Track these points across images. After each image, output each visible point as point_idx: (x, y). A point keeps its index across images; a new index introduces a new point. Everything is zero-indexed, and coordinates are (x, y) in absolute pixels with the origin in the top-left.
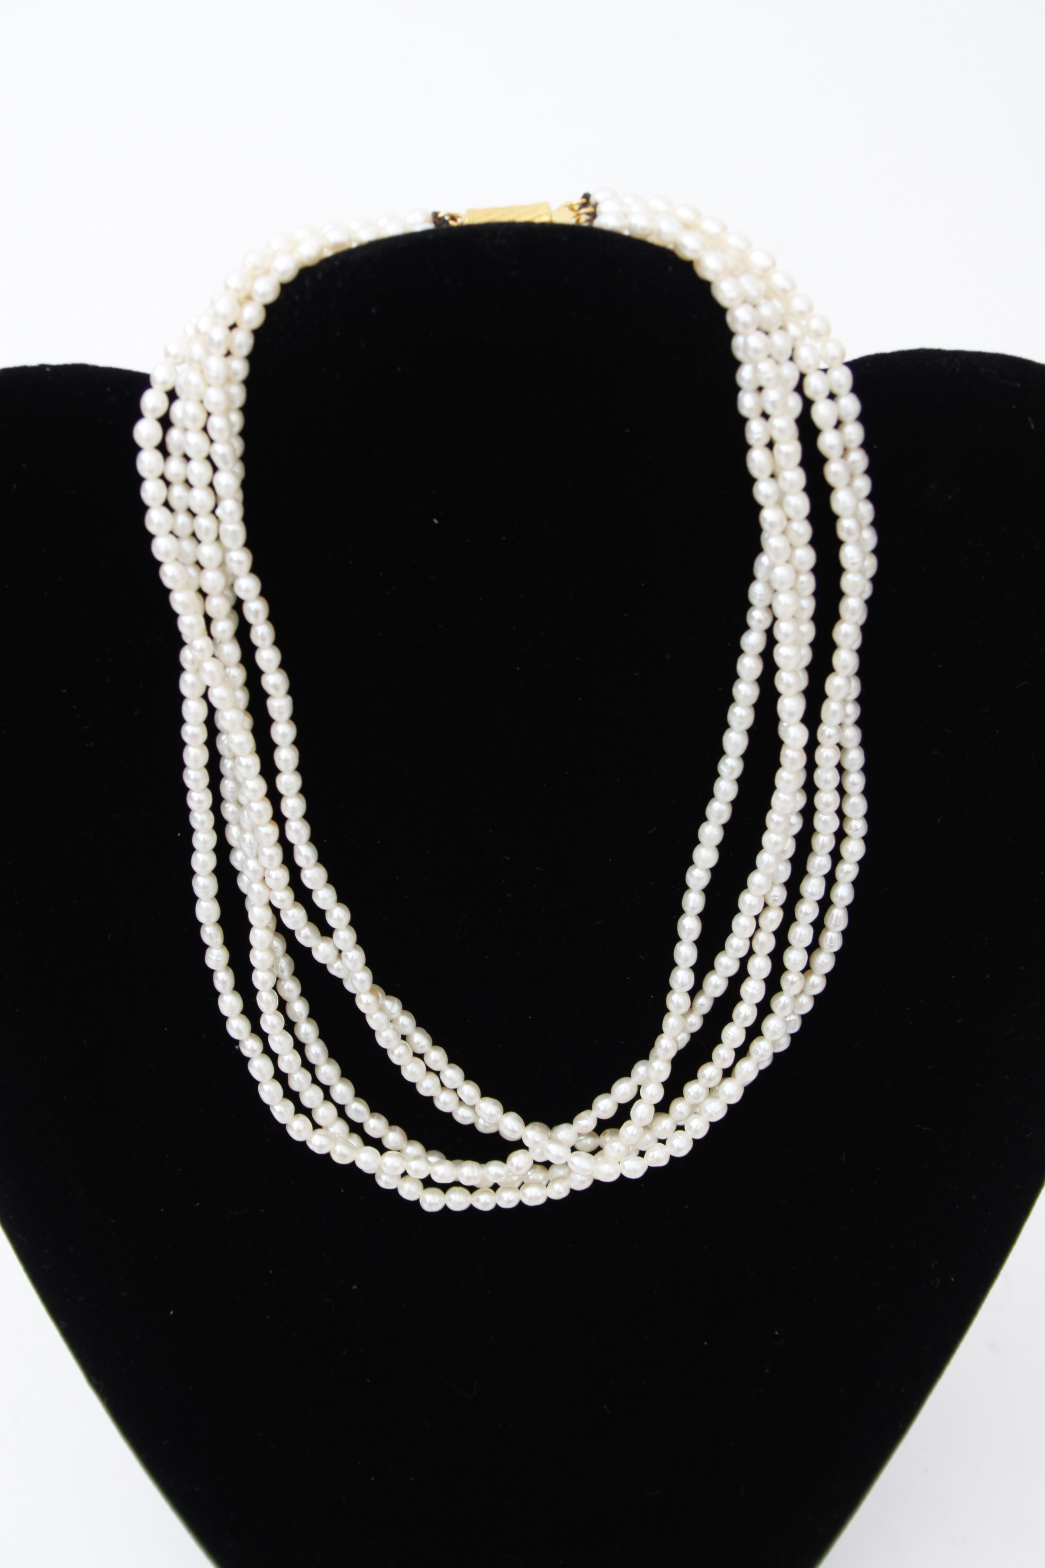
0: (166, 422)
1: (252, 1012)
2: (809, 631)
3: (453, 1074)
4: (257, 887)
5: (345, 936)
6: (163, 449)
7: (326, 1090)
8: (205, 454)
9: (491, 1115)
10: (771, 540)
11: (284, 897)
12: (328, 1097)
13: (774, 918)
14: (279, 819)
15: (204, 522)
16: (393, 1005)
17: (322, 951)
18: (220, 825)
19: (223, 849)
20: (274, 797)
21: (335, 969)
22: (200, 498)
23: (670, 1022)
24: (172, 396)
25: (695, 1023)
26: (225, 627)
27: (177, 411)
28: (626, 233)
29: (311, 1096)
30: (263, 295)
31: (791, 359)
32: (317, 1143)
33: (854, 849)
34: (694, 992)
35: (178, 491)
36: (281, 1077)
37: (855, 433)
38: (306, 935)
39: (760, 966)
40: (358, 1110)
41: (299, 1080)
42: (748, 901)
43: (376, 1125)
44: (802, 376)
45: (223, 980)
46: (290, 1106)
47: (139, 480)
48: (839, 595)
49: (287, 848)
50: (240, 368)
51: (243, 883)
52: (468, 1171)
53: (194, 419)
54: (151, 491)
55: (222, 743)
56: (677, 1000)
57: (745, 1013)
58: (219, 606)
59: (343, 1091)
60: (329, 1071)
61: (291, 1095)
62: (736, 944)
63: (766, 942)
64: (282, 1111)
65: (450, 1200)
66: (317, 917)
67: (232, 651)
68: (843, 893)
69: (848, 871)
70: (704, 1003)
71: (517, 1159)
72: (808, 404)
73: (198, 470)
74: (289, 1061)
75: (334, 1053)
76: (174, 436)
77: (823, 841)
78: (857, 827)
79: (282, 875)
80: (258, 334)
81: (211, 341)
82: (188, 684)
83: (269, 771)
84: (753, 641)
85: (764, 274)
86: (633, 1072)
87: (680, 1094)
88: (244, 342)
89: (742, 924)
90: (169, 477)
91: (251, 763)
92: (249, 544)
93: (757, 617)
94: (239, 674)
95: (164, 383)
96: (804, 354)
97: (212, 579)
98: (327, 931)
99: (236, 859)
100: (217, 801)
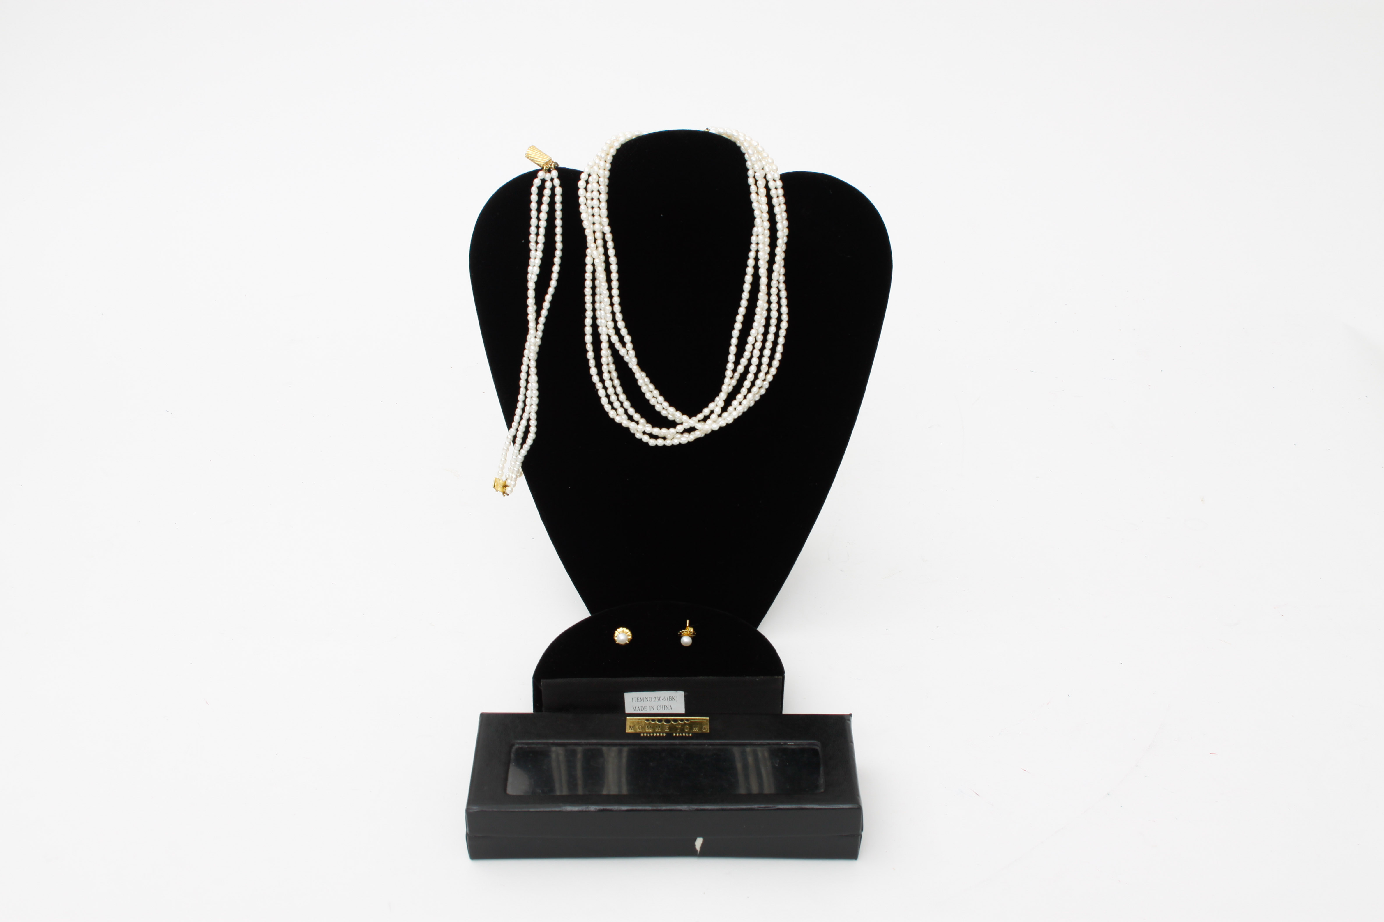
0: (587, 182)
1: (600, 373)
2: (768, 249)
3: (661, 399)
4: (605, 329)
5: (629, 346)
6: (586, 189)
7: (622, 403)
8: (597, 190)
9: (672, 412)
10: (758, 221)
11: (612, 332)
12: (622, 406)
13: (758, 345)
14: (612, 304)
15: (596, 210)
16: (643, 374)
17: (622, 352)
18: (594, 310)
19: (594, 318)
20: (611, 297)
21: (626, 359)
22: (595, 202)
23: (727, 380)
24: (589, 175)
25: (734, 382)
26: (600, 242)
27: (590, 179)
28: (718, 134)
29: (616, 404)
30: (616, 146)
31: (763, 169)
32: (618, 419)
33: (784, 325)
34: (734, 371)
35: (589, 201)
36: (608, 396)
37: (781, 192)
38: (618, 346)
39: (755, 361)
40: (631, 411)
41: (613, 398)
42: (751, 340)
43: (637, 417)
44: (766, 175)
45: (592, 363)
46: (610, 407)
47: (578, 197)
48: (777, 239)
49: (613, 313)
50: (608, 166)
51: (600, 330)
52: (664, 432)
53: (595, 179)
54: (582, 200)
55: (597, 282)
56: (729, 373)
57: (750, 377)
58: (599, 235)
59: (627, 404)
60: (623, 397)
61: (611, 403)
62: (747, 354)
63: (756, 353)
64: (607, 408)
65: (658, 442)
66: (621, 339)
67: (601, 250)
68: (781, 340)
69: (783, 333)
70: (737, 375)
71: (680, 428)
72: (767, 182)
73: (595, 194)
74: (610, 391)
75: (625, 392)
76: (589, 186)
77: (773, 321)
78: (785, 317)
79: (611, 324)
80: (614, 157)
81: (601, 157)
82: (588, 260)
83: (610, 289)
84: (752, 255)
85: (755, 147)
86: (715, 400)
87: (730, 405)
88: (610, 159)
89: (749, 347)
90: (587, 197)
91: (605, 285)
92: (608, 217)
93: (753, 247)
94: (603, 258)
95: (587, 172)
96: (767, 169)
97: (597, 227)
98: (624, 344)
99: (599, 322)
100: (594, 302)
